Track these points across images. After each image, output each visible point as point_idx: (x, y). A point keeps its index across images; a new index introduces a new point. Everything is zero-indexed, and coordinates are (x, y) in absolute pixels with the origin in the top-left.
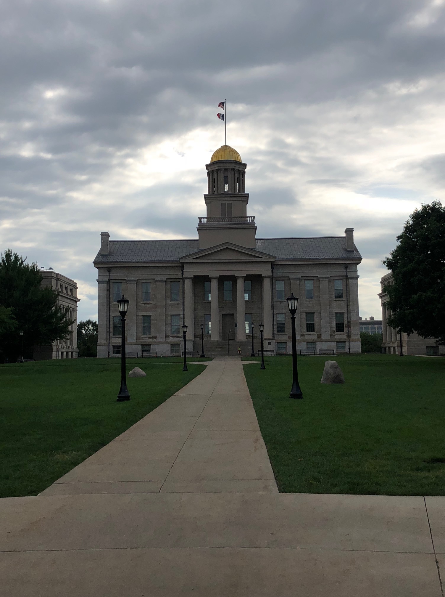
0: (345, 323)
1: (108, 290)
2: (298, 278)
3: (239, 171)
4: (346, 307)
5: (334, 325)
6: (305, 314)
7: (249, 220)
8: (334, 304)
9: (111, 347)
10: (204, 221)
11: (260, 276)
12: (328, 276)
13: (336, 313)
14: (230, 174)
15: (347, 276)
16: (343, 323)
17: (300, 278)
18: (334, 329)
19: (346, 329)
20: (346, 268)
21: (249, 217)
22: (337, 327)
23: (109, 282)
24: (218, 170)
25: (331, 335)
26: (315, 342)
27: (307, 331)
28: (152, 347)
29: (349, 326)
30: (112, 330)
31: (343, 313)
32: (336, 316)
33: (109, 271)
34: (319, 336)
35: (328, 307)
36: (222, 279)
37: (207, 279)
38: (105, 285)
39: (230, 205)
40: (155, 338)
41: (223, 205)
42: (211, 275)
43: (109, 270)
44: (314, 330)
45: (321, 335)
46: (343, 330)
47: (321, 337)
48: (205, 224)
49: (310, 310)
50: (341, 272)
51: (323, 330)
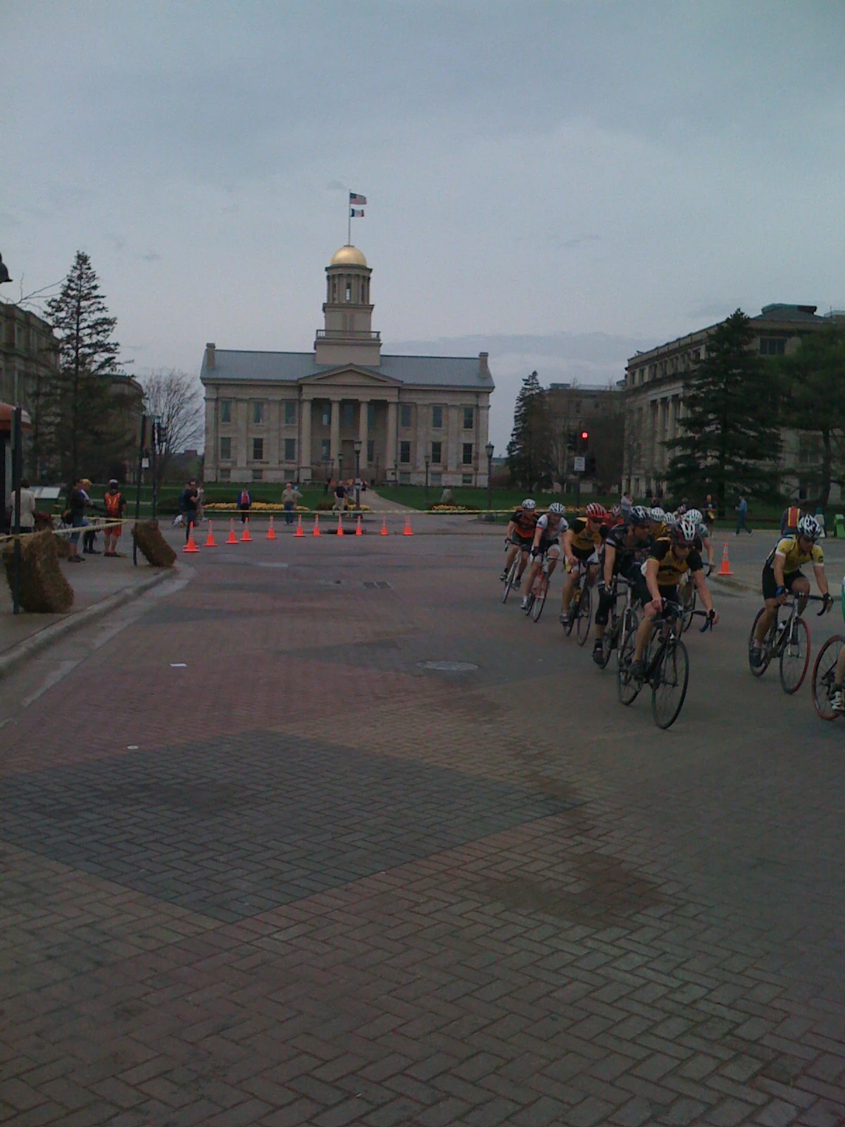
0: (473, 454)
1: (217, 409)
2: (425, 405)
3: (364, 277)
4: (475, 438)
5: (461, 456)
6: (431, 444)
7: (374, 335)
8: (463, 435)
9: (219, 471)
10: (323, 334)
12: (459, 404)
13: (464, 444)
15: (477, 405)
16: (471, 455)
17: (427, 405)
18: (462, 461)
19: (473, 461)
20: (478, 397)
21: (374, 332)
22: (464, 458)
23: (217, 400)
24: (340, 274)
28: (265, 473)
29: (477, 458)
30: (220, 453)
31: (471, 443)
32: (464, 448)
33: (217, 389)
35: (456, 437)
36: (344, 403)
37: (328, 402)
38: (212, 404)
39: (352, 317)
40: (268, 463)
41: (344, 317)
42: (332, 398)
43: (217, 387)
44: (439, 462)
45: (447, 466)
46: (471, 463)
47: (447, 469)
48: (324, 338)
49: (436, 441)
50: (470, 400)
51: (450, 461)
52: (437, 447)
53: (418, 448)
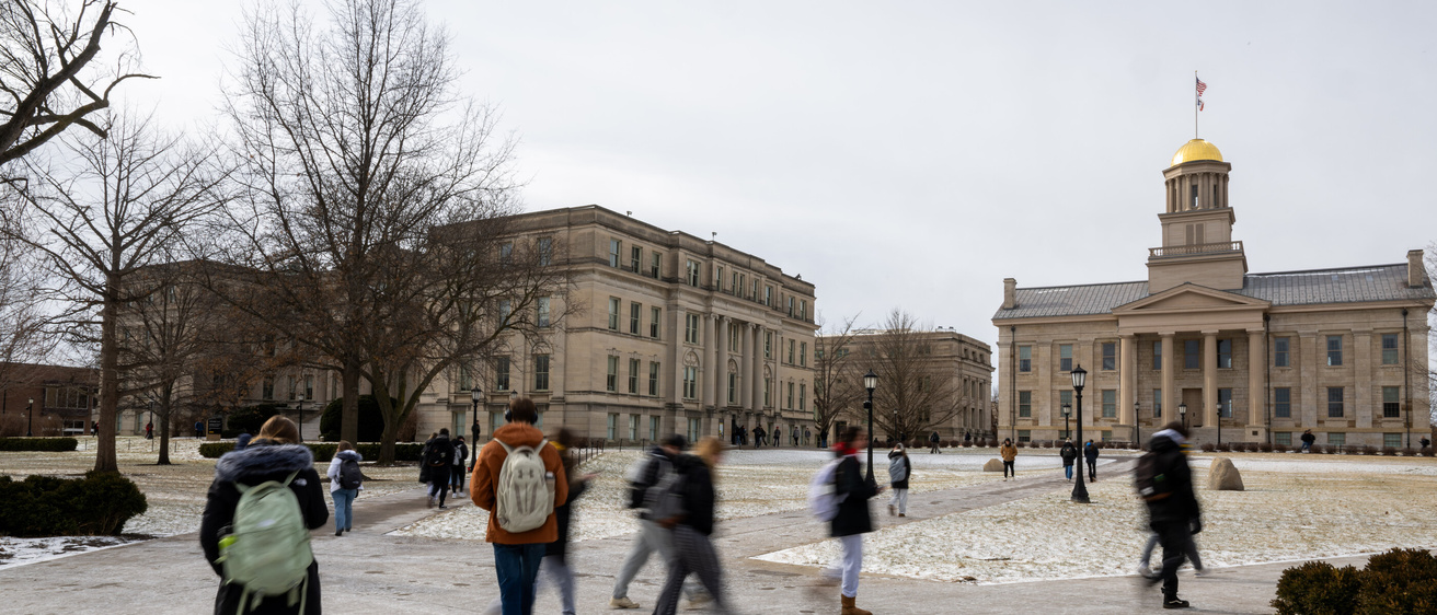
0: (1402, 403)
1: (1013, 356)
2: (1313, 334)
3: (1217, 175)
4: (1404, 378)
5: (1380, 406)
6: (1326, 389)
7: (1235, 247)
8: (1381, 373)
10: (1159, 253)
11: (1244, 331)
12: (1371, 329)
13: (1384, 388)
14: (1200, 182)
15: (1406, 329)
16: (1398, 404)
17: (1316, 334)
18: (1381, 412)
19: (1402, 413)
20: (1405, 315)
21: (1236, 242)
22: (1385, 410)
23: (1013, 345)
24: (1181, 176)
25: (1374, 422)
26: (1344, 433)
27: (1330, 416)
29: (1408, 408)
30: (1018, 409)
31: (1397, 388)
32: (1384, 393)
33: (1013, 331)
34: (1352, 424)
35: (1369, 378)
36: (1180, 338)
37: (1156, 339)
38: (1007, 350)
39: (1200, 228)
41: (1189, 229)
42: (1161, 332)
43: (1013, 329)
44: (1342, 415)
45: (1354, 421)
46: (1398, 416)
47: (1354, 426)
48: (1160, 258)
49: (1334, 384)
50: (1394, 322)
51: (1359, 414)
52: (1336, 393)
53: (1303, 396)
